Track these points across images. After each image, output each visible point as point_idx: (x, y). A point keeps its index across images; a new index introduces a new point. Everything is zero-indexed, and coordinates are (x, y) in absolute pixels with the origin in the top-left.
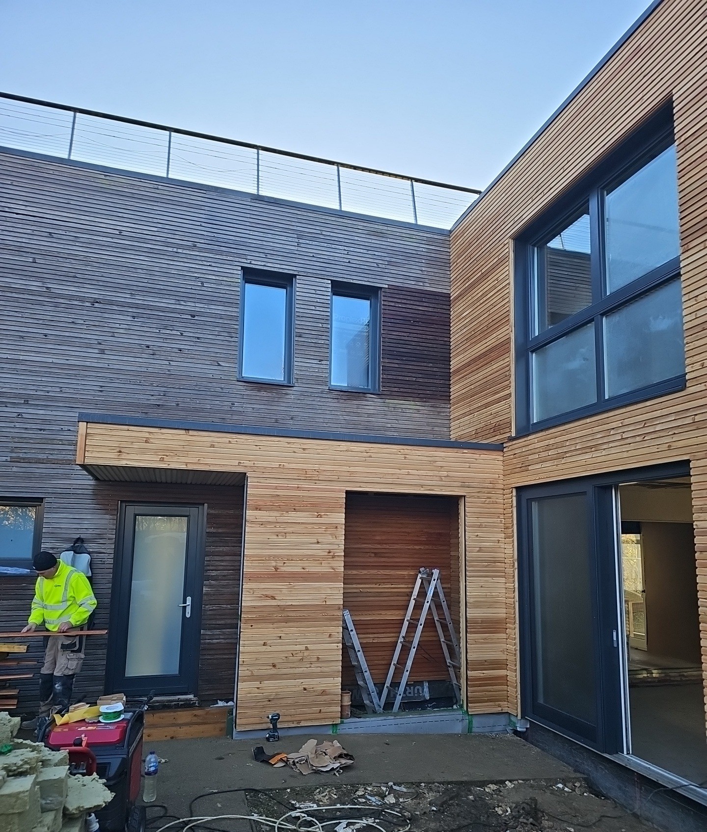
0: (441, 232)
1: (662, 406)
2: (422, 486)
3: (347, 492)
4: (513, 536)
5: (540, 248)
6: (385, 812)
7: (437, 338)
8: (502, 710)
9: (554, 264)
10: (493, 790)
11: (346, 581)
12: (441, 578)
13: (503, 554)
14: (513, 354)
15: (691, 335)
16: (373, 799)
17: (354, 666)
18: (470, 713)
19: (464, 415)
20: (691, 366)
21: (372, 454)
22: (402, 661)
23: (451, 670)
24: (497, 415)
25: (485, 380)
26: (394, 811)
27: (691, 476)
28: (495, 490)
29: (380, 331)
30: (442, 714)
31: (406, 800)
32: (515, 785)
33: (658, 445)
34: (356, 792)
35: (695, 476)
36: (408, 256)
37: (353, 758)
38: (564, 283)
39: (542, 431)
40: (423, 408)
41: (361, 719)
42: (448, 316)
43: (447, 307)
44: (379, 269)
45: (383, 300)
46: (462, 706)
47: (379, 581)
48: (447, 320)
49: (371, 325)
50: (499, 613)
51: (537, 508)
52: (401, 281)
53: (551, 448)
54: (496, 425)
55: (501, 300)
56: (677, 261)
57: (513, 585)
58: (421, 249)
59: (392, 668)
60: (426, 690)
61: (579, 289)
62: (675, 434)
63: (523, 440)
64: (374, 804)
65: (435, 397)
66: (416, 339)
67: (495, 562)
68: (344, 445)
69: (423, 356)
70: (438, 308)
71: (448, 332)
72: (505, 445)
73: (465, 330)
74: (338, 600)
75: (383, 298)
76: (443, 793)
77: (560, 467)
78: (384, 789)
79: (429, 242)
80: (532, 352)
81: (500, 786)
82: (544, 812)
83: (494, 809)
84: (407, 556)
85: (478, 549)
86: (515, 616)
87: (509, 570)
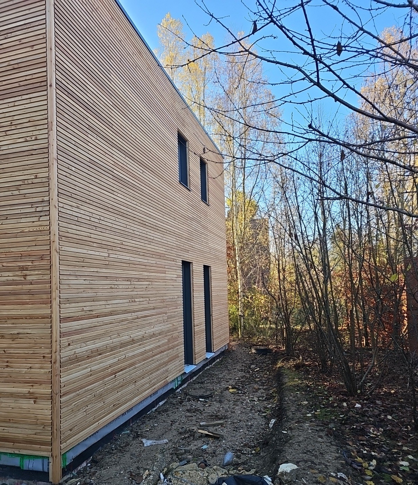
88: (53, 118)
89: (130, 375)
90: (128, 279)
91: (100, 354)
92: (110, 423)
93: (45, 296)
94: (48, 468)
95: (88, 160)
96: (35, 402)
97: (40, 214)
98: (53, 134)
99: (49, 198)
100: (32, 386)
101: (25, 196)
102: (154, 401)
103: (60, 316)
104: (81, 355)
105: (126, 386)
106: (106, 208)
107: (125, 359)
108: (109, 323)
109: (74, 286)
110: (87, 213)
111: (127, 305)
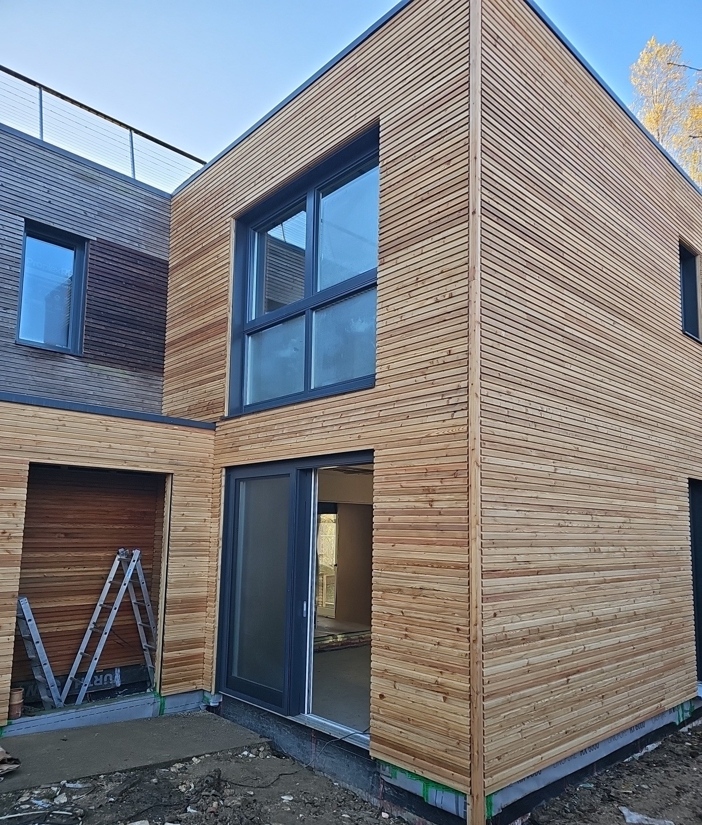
0: (161, 194)
1: (356, 400)
2: (125, 461)
3: (32, 465)
4: (219, 515)
5: (261, 234)
6: (53, 814)
7: (152, 306)
8: (196, 687)
9: (273, 252)
10: (179, 769)
11: (25, 565)
12: (142, 559)
13: (209, 533)
14: (229, 334)
15: (382, 340)
16: (40, 803)
17: (30, 660)
18: (162, 695)
19: (178, 390)
20: (380, 367)
21: (66, 423)
22: (90, 649)
23: (147, 654)
24: (211, 393)
25: (201, 357)
26: (64, 811)
27: (374, 463)
28: (205, 469)
29: (85, 287)
30: (131, 700)
31: (80, 797)
32: (201, 759)
33: (350, 435)
34: (19, 798)
35: (378, 464)
36: (122, 212)
37: (19, 761)
38: (283, 274)
39: (253, 413)
40: (133, 378)
41: (35, 718)
42: (165, 284)
43: (165, 275)
44: (87, 218)
45: (90, 254)
46: (155, 689)
47: (68, 564)
48: (164, 288)
49: (74, 279)
50: (200, 592)
51: (244, 488)
52: (114, 236)
53: (261, 430)
54: (210, 404)
55: (220, 278)
56: (374, 272)
57: (216, 563)
58: (138, 207)
59: (79, 657)
60: (117, 676)
61: (295, 282)
62: (364, 426)
63: (235, 420)
64: (41, 808)
65: (147, 368)
66: (128, 303)
67: (199, 541)
68: (30, 410)
69: (135, 322)
70: (155, 274)
71: (164, 301)
72: (217, 425)
73: (182, 302)
74: (14, 587)
75: (90, 251)
76: (123, 782)
77: (268, 449)
78: (55, 789)
79: (148, 201)
80: (249, 335)
81: (187, 764)
82: (227, 781)
83: (178, 787)
84: (104, 536)
85: (183, 528)
86: (216, 594)
87: (214, 549)
88: (477, 260)
89: (593, 683)
90: (588, 512)
91: (542, 638)
92: (560, 761)
93: (459, 534)
94: (465, 813)
95: (525, 316)
96: (445, 699)
97: (453, 408)
98: (476, 285)
99: (468, 382)
100: (441, 672)
101: (433, 384)
102: (637, 740)
103: (482, 568)
104: (513, 635)
105: (587, 703)
106: (552, 391)
107: (585, 653)
108: (556, 586)
109: (502, 521)
110: (522, 402)
111: (586, 556)
